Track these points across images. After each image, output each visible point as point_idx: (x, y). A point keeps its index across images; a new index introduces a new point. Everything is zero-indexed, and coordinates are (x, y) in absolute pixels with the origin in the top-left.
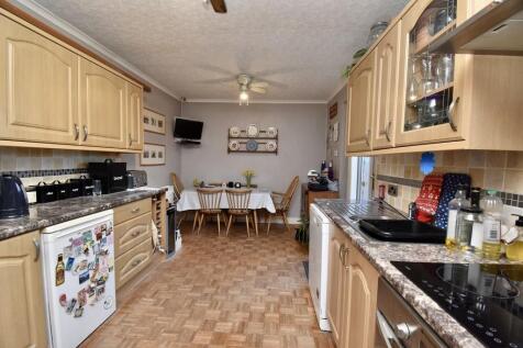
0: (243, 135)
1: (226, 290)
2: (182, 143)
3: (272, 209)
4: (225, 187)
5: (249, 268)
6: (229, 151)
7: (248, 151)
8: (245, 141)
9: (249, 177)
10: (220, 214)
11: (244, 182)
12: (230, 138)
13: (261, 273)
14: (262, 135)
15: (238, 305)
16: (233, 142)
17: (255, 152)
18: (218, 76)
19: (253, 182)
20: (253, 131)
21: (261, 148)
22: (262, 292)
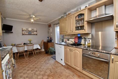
0: (27, 30)
1: (40, 68)
2: (6, 32)
3: (40, 48)
4: (23, 45)
5: (41, 62)
6: (23, 34)
7: (29, 34)
8: (28, 32)
9: (30, 41)
10: (24, 52)
11: (29, 42)
12: (23, 31)
13: (45, 62)
14: (33, 30)
15: (46, 69)
16: (24, 32)
17: (31, 34)
18: (25, 14)
19: (31, 42)
20: (30, 29)
21: (32, 33)
22: (49, 65)
